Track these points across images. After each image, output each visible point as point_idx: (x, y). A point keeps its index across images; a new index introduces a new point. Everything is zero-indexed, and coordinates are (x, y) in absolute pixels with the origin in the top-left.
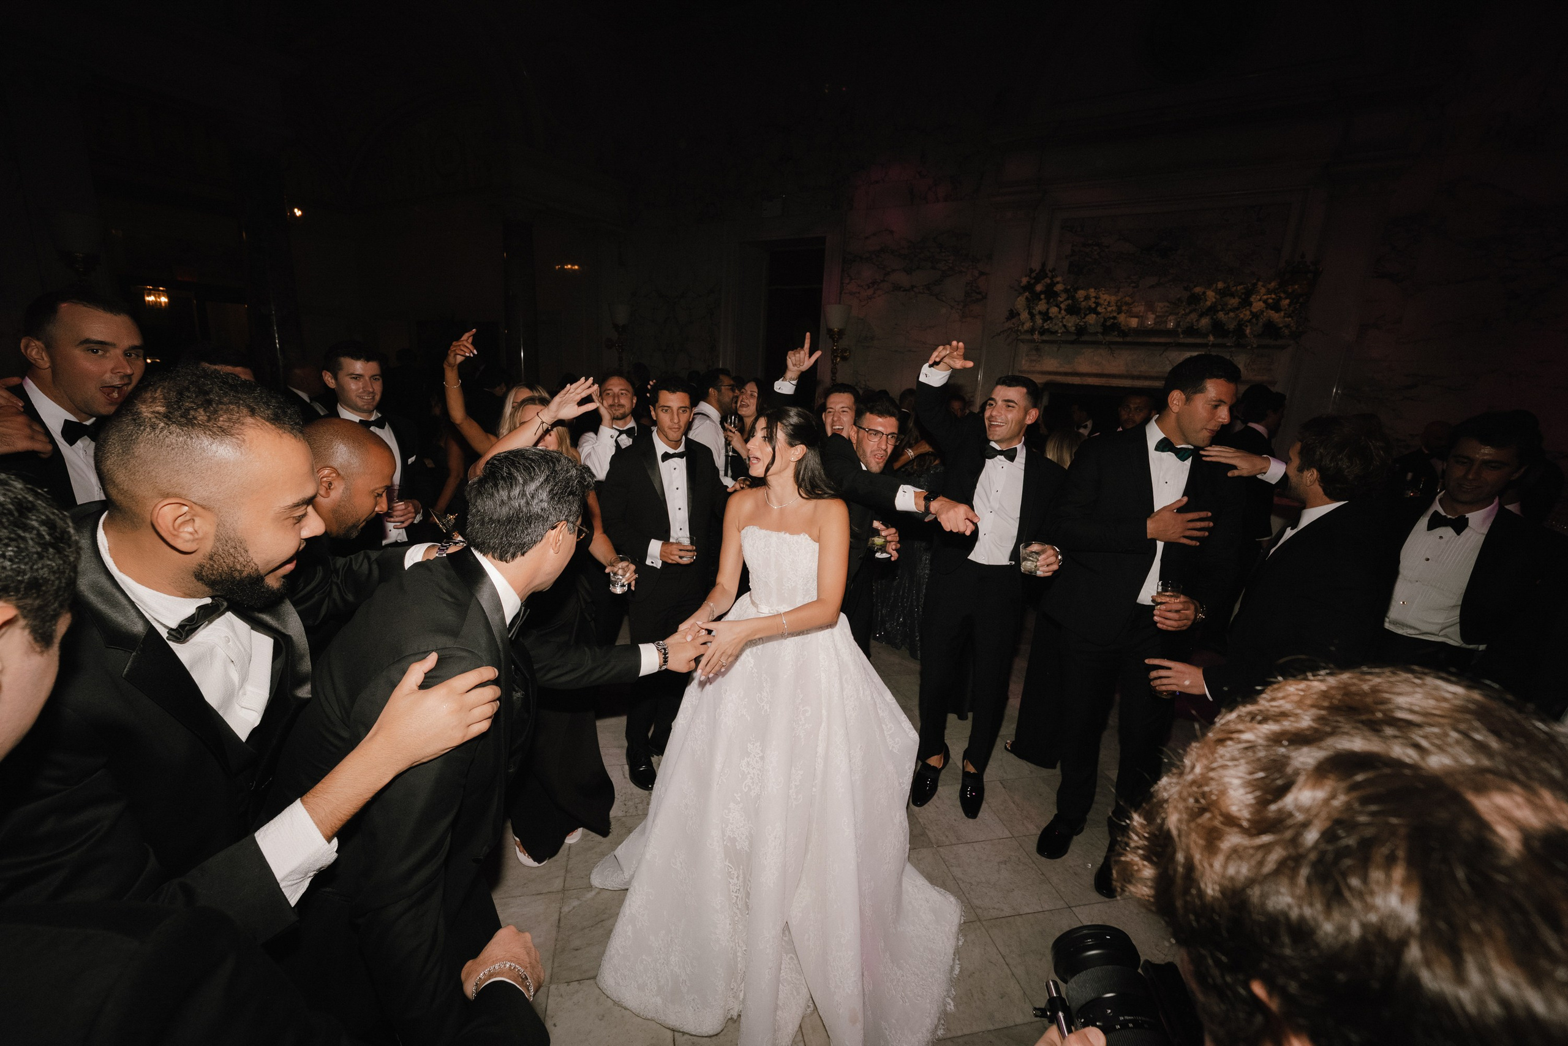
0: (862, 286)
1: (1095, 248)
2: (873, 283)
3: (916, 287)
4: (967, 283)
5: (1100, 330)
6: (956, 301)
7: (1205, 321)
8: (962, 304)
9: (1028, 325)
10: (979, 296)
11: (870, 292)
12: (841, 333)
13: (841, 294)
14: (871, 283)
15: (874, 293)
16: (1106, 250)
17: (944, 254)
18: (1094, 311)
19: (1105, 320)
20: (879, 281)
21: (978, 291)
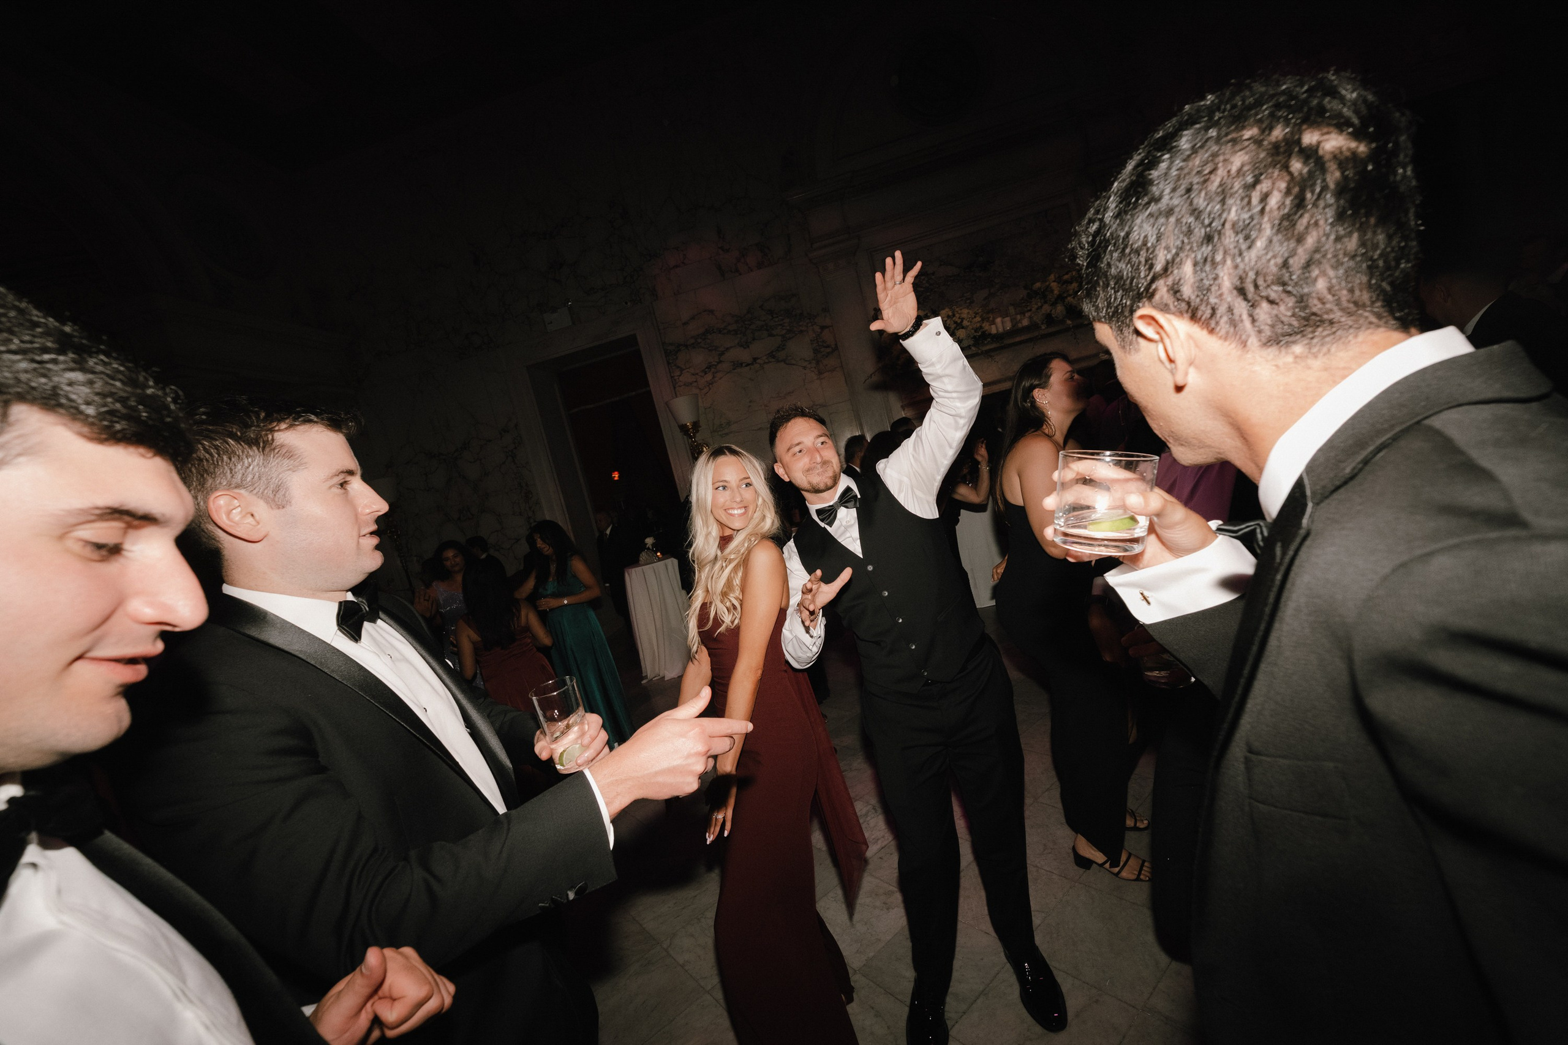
0: (697, 374)
1: (922, 278)
2: (709, 367)
3: (758, 358)
4: (811, 340)
5: (972, 342)
6: (806, 361)
7: (1060, 309)
8: (814, 361)
10: (829, 350)
11: (709, 377)
12: (696, 425)
13: (675, 388)
14: (707, 368)
15: (714, 377)
16: (933, 277)
17: (777, 319)
20: (716, 363)
21: (825, 345)
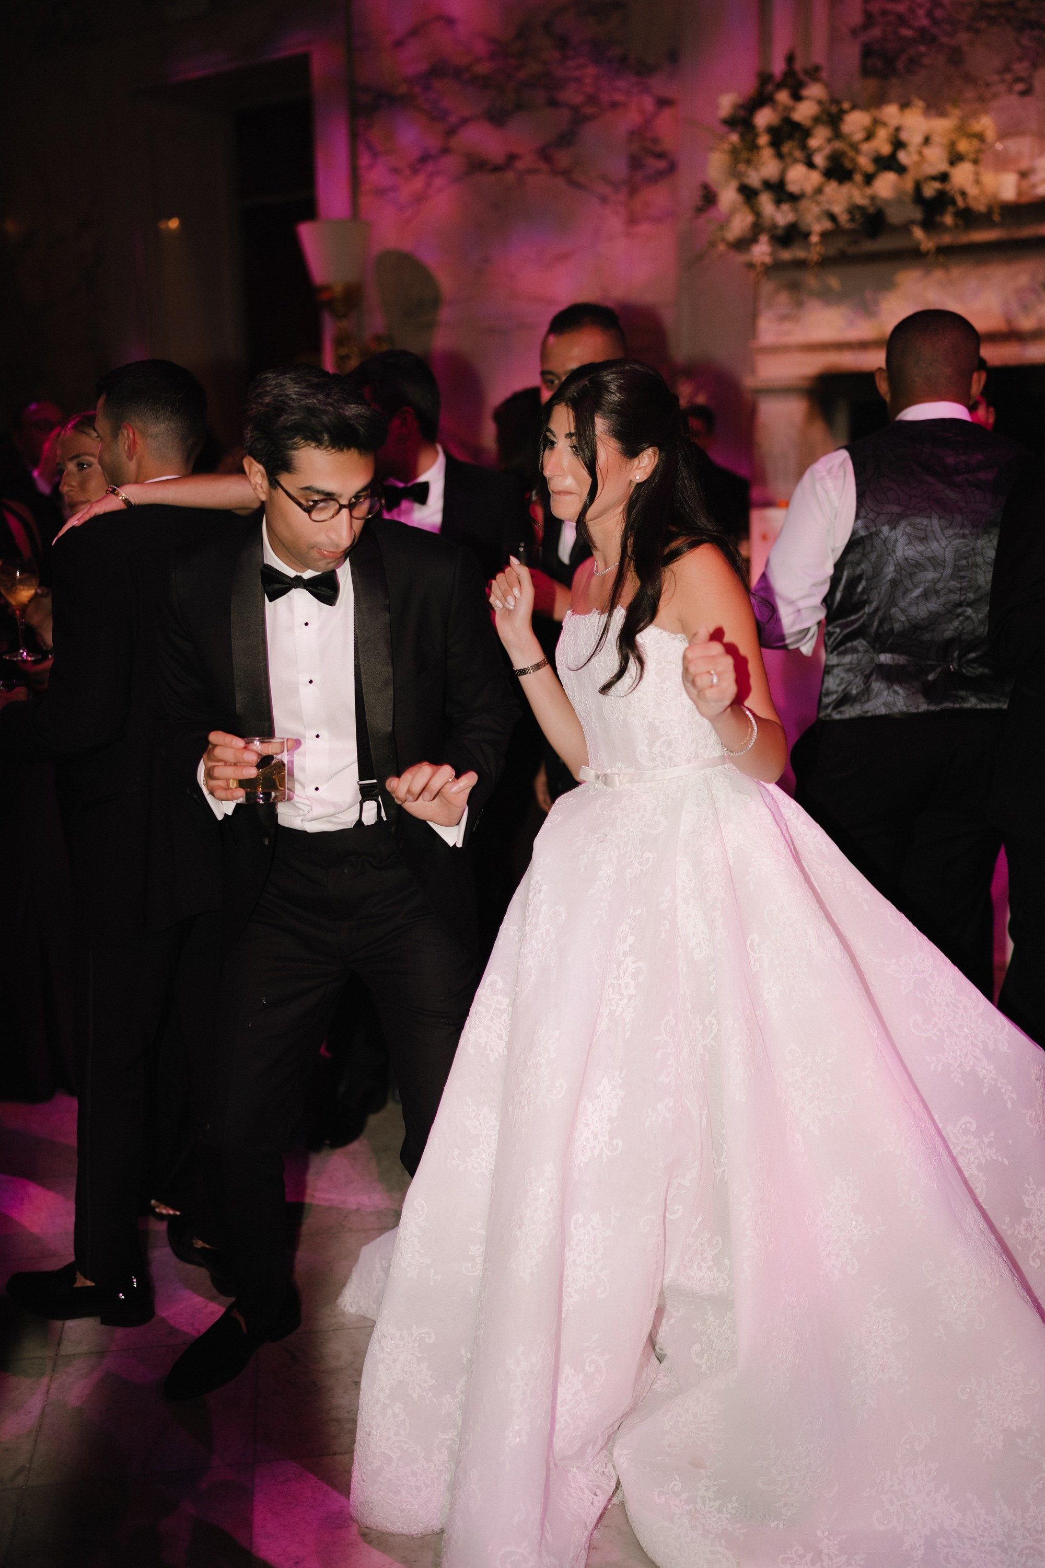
0: (400, 170)
2: (424, 159)
3: (518, 157)
4: (631, 132)
5: (911, 215)
6: (611, 182)
8: (625, 187)
9: (740, 223)
10: (662, 164)
11: (418, 183)
14: (419, 160)
15: (428, 185)
18: (888, 163)
19: (918, 187)
20: (437, 152)
21: (654, 149)
